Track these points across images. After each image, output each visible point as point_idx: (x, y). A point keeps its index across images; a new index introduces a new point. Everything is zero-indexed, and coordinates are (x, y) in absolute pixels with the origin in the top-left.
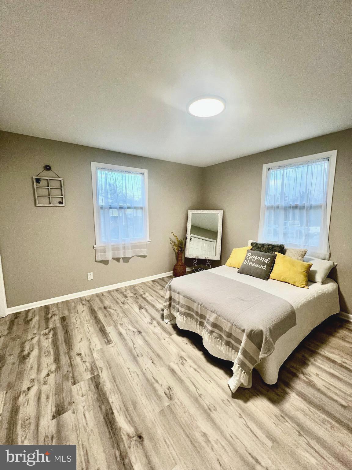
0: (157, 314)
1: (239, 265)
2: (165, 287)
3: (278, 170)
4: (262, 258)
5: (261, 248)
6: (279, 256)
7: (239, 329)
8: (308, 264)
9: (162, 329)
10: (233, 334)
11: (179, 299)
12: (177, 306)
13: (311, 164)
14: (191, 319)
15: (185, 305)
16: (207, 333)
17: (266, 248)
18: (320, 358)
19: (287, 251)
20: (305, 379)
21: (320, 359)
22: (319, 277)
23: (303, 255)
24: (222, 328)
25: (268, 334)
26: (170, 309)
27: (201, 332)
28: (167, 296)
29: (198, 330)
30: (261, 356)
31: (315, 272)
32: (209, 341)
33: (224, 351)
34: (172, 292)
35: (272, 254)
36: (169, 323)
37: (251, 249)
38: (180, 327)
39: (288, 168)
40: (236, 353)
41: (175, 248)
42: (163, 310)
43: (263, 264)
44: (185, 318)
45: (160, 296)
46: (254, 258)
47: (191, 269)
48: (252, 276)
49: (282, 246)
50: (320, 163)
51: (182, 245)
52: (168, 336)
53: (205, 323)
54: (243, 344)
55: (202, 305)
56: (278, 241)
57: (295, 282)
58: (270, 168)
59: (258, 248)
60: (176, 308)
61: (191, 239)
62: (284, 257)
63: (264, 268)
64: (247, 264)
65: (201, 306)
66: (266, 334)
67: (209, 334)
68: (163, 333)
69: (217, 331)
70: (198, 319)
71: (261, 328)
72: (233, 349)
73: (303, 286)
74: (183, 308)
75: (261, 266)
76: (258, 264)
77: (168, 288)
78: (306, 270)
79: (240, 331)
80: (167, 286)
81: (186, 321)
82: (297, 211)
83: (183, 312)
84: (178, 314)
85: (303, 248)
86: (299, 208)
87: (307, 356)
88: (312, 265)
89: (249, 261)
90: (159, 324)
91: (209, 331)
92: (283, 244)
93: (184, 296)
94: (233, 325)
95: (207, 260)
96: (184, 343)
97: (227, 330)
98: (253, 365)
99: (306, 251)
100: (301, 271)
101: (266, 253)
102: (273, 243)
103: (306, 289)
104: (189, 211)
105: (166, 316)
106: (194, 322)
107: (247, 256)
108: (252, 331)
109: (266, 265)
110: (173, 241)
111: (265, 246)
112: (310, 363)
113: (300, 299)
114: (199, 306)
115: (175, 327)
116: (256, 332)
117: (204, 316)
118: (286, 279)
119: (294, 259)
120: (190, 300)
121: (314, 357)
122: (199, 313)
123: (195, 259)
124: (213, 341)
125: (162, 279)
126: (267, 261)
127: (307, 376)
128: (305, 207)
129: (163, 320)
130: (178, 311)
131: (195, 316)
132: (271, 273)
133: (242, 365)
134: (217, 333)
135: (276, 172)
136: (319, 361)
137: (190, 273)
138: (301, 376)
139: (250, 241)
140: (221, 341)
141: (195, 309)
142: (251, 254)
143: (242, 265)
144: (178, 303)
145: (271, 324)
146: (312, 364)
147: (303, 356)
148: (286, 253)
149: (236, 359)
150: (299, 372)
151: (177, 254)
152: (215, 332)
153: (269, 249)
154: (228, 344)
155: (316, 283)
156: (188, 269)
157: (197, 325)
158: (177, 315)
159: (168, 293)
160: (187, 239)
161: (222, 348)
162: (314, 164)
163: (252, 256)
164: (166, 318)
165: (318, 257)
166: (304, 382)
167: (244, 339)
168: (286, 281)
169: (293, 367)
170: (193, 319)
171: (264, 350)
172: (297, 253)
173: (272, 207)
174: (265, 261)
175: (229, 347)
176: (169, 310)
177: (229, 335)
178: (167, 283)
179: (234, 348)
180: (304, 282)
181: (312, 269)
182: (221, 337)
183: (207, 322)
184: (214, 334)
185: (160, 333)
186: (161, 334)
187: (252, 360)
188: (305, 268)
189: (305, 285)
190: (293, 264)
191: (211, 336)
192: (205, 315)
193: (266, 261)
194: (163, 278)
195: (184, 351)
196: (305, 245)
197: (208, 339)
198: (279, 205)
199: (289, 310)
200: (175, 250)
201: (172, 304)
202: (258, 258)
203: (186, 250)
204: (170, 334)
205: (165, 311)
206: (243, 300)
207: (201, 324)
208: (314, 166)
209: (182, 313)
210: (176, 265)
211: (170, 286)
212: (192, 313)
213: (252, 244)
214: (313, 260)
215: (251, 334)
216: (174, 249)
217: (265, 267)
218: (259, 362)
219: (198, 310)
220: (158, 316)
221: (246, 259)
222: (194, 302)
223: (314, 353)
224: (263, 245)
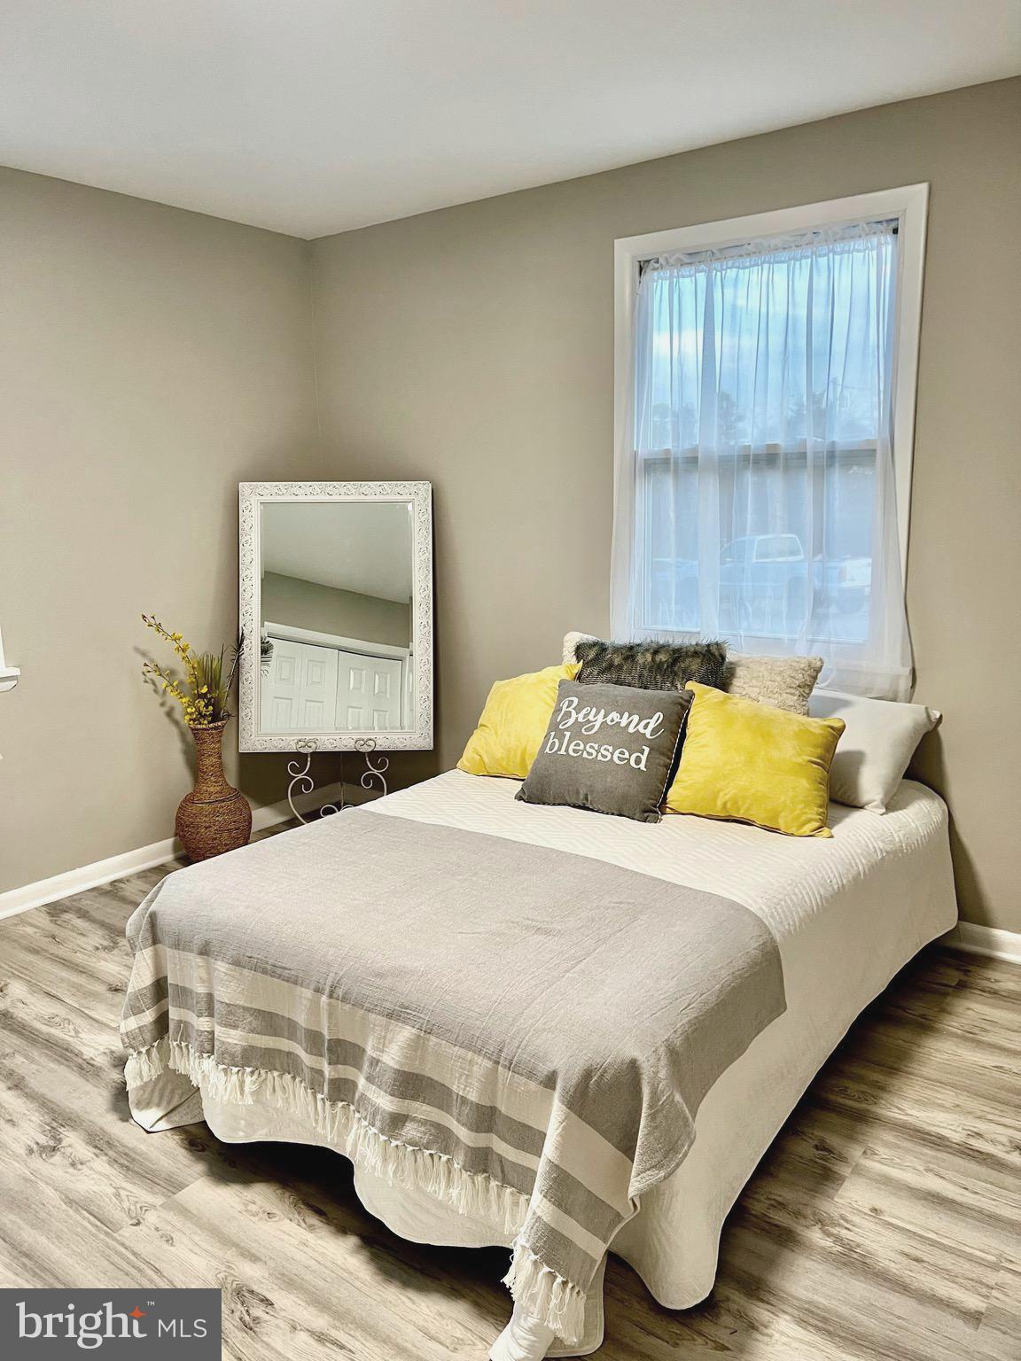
0: (87, 1093)
1: (523, 760)
2: (122, 933)
3: (686, 270)
4: (626, 715)
5: (620, 667)
6: (705, 698)
7: (531, 1075)
8: (826, 723)
9: (122, 1165)
10: (503, 1110)
11: (209, 982)
12: (202, 1024)
13: (825, 249)
14: (288, 1077)
15: (245, 1009)
16: (374, 1130)
17: (644, 667)
18: (888, 1136)
19: (740, 672)
20: (827, 1243)
21: (886, 1144)
22: (872, 782)
23: (808, 686)
24: (447, 1091)
25: (663, 1074)
26: (159, 1048)
27: (340, 1135)
28: (141, 977)
29: (324, 1127)
30: (635, 1186)
31: (856, 759)
32: (385, 1173)
33: (463, 1202)
34: (168, 949)
35: (674, 693)
36: (163, 1125)
37: (579, 677)
38: (228, 1131)
39: (730, 263)
40: (523, 1197)
41: (180, 703)
42: (120, 1063)
43: (636, 741)
44: (248, 1079)
45: (101, 989)
46: (591, 717)
47: (283, 813)
48: (588, 809)
49: (714, 650)
50: (860, 244)
51: (217, 686)
52: (159, 1200)
53: (362, 1082)
54: (550, 1149)
55: (340, 992)
56: (698, 630)
57: (775, 816)
58: (648, 261)
59: (610, 667)
60: (194, 1035)
61: (265, 650)
62: (723, 702)
63: (638, 761)
64: (562, 752)
65: (331, 996)
66: (655, 1073)
67: (383, 1138)
68: (129, 1186)
69: (421, 1110)
70: (320, 1072)
71: (631, 1049)
72: (505, 1181)
73: (807, 829)
74: (235, 1027)
75: (627, 756)
76: (611, 749)
77: (144, 933)
78: (819, 751)
79: (533, 1085)
80: (134, 922)
81: (257, 1094)
82: (775, 482)
83: (239, 1049)
84: (208, 1064)
85: (804, 653)
86: (781, 462)
87: (834, 1141)
88: (844, 727)
89: (568, 734)
90: (100, 1142)
91: (382, 1121)
92: (719, 639)
93: (237, 963)
94: (497, 1063)
95: (363, 754)
96: (256, 1214)
97: (473, 1097)
98: (605, 1241)
99: (819, 664)
100: (800, 760)
101: (646, 688)
102: (677, 642)
103: (820, 841)
104: (245, 488)
105: (143, 1088)
106: (300, 1091)
107: (558, 710)
108: (588, 1075)
109: (647, 750)
110: (162, 665)
111: (640, 659)
112: (845, 1170)
113: (797, 891)
114: (324, 999)
115: (199, 1140)
116: (608, 1076)
117: (355, 1045)
118: (736, 802)
119: (768, 707)
120: (273, 974)
121: (860, 1137)
122: (327, 1037)
123: (299, 757)
124: (408, 1164)
125: (113, 891)
126: (649, 726)
127: (835, 1231)
128: (810, 456)
129: (126, 1116)
130: (209, 1046)
131: (306, 1058)
132: (670, 785)
133: (552, 1248)
134: (424, 1123)
135: (678, 282)
136: (882, 1151)
137: (272, 831)
138: (815, 1236)
139: (573, 639)
140: (445, 1158)
141: (302, 1019)
142: (576, 700)
143: (537, 762)
144: (203, 1005)
145: (675, 1024)
146: (858, 1171)
147: (822, 1147)
148: (736, 682)
149: (522, 1230)
150: (805, 1218)
151: (190, 737)
152: (414, 1119)
153: (657, 668)
154: (481, 1162)
155: (862, 808)
156: (263, 816)
157: (320, 1104)
158: (204, 1072)
159: (144, 958)
160: (246, 650)
161: (454, 1192)
162: (839, 247)
163: (584, 712)
164: (144, 1104)
165: (865, 692)
166: (827, 1256)
167: (554, 1120)
168: (738, 815)
169: (781, 1206)
170: (294, 1078)
171: (650, 1150)
172: (779, 679)
173: (666, 461)
174: (642, 731)
175: (487, 1179)
176: (154, 1052)
177: (485, 1118)
178: (137, 905)
179: (511, 1175)
180: (813, 813)
181: (843, 746)
182: (442, 1139)
183: (369, 1079)
184: (411, 1130)
185: (110, 1191)
186: (118, 1195)
187: (594, 1212)
188: (816, 746)
189: (817, 824)
190: (762, 729)
191: (394, 1143)
192: (358, 1042)
193: (646, 727)
194: (113, 883)
195: (254, 1258)
196: (813, 641)
197: (379, 1164)
198: (695, 449)
199: (754, 944)
200: (177, 715)
201: (170, 1016)
202: (609, 719)
203: (242, 714)
204: (173, 1185)
205: (130, 1065)
206: (547, 933)
207: (341, 1091)
208: (837, 258)
209: (233, 1056)
210: (189, 800)
211: (153, 919)
212: (284, 1044)
213: (580, 651)
214: (845, 704)
215: (587, 1086)
216: (169, 714)
217: (644, 758)
218: (628, 1215)
219: (319, 1023)
220: (93, 1102)
221: (554, 726)
222: (295, 983)
223: (859, 1120)
224: (630, 652)
